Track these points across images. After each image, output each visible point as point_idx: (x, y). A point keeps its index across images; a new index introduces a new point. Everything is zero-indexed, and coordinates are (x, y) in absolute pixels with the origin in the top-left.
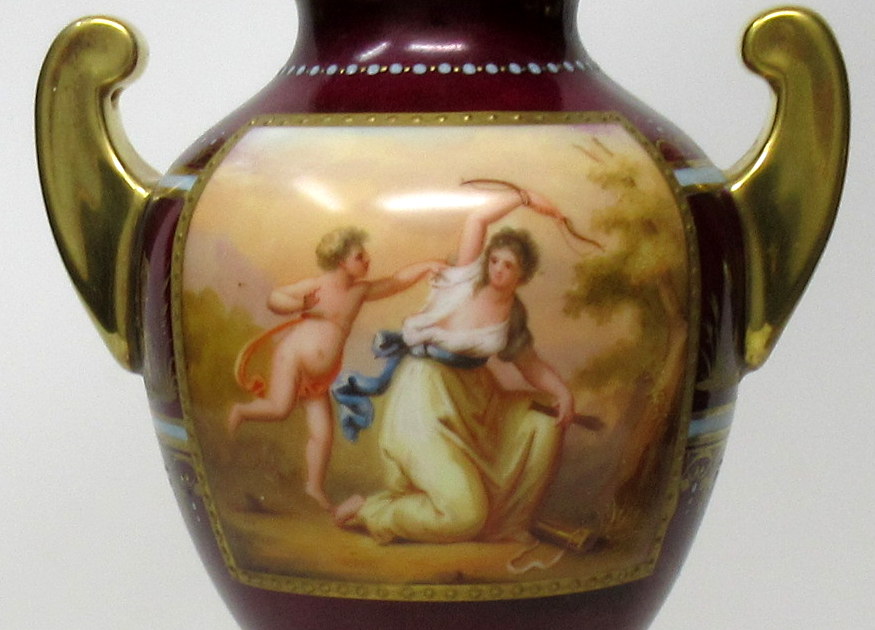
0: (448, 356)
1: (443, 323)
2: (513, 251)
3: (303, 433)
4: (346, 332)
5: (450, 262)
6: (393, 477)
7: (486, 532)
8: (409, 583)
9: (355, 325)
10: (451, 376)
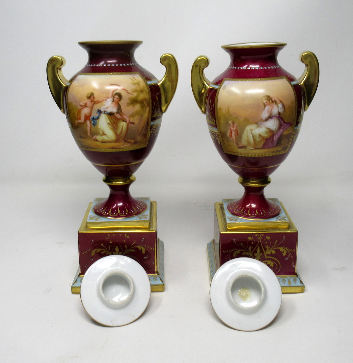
0: (108, 113)
1: (107, 108)
2: (118, 96)
3: (87, 126)
4: (92, 109)
5: (108, 98)
6: (101, 132)
7: (117, 140)
8: (106, 149)
9: (93, 108)
10: (109, 116)
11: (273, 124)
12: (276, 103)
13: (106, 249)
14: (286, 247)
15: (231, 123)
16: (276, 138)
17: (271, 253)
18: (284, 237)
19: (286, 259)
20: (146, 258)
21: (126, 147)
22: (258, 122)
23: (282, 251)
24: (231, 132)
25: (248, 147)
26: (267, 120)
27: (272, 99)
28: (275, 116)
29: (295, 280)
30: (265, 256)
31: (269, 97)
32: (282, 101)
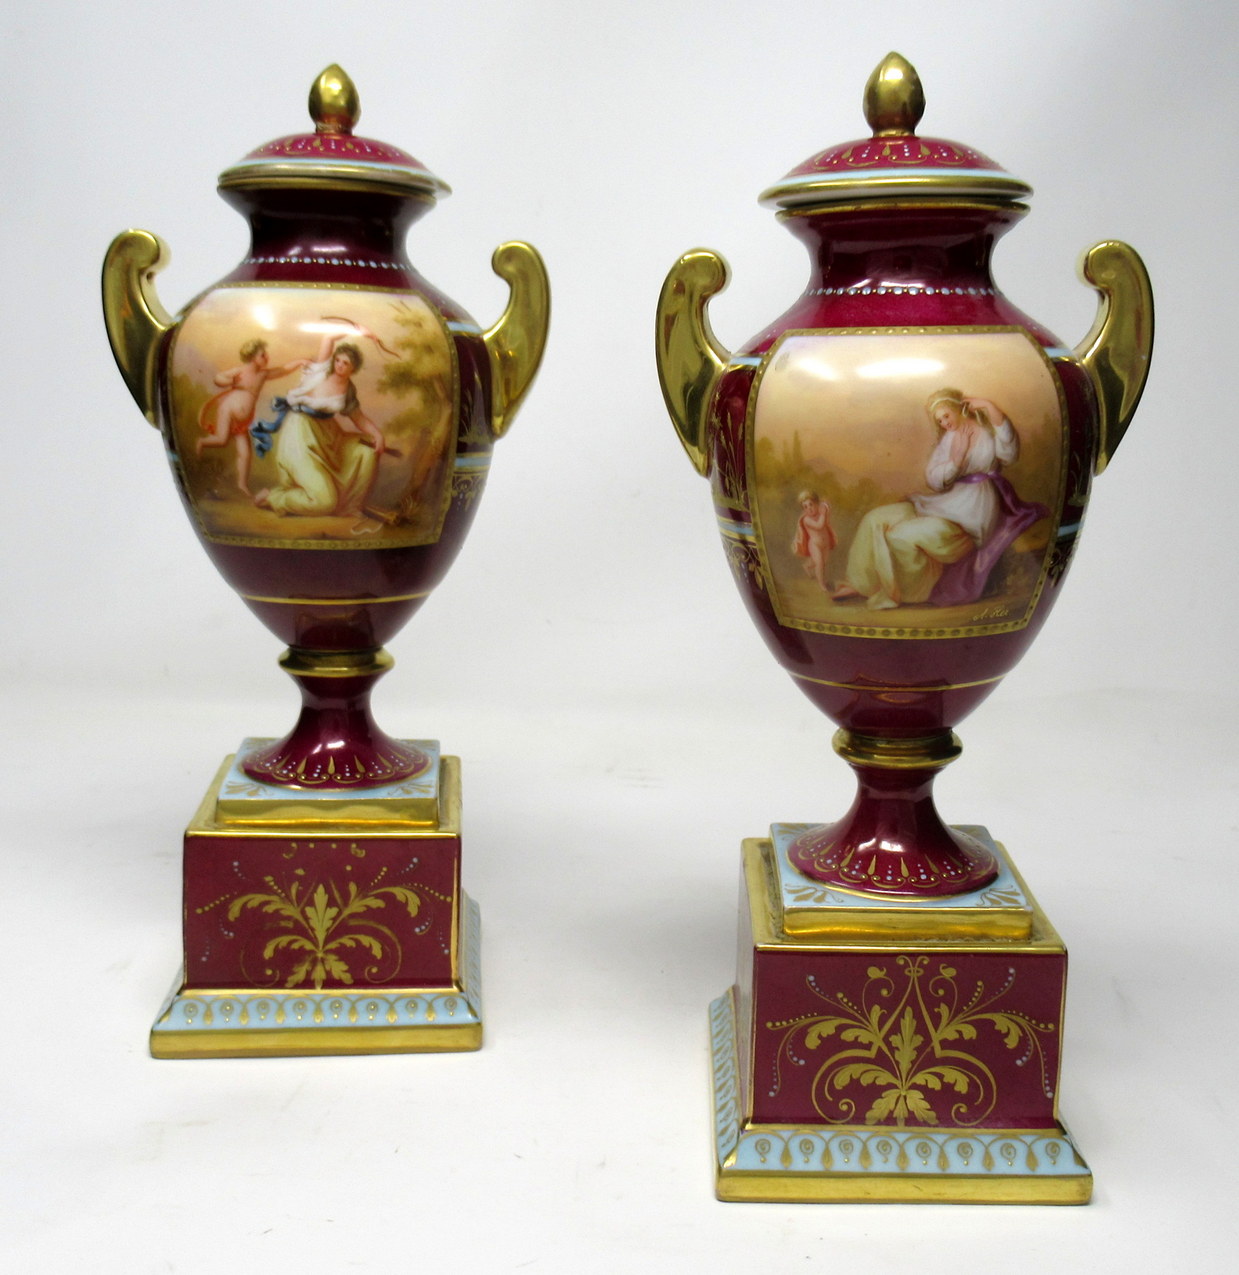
0: (312, 412)
1: (309, 394)
2: (350, 357)
3: (235, 454)
4: (256, 397)
5: (313, 360)
6: (284, 478)
7: (338, 510)
8: (297, 539)
9: (261, 393)
10: (314, 423)
11: (971, 506)
12: (985, 419)
13: (283, 895)
14: (1017, 1014)
15: (807, 498)
16: (982, 564)
17: (957, 1036)
18: (1012, 971)
19: (1019, 1062)
20: (421, 931)
21: (368, 535)
22: (913, 497)
23: (1004, 1030)
24: (807, 537)
25: (873, 599)
26: (947, 487)
27: (968, 404)
28: (981, 474)
29: (1053, 1152)
30: (933, 1048)
31: (956, 395)
32: (1011, 416)
